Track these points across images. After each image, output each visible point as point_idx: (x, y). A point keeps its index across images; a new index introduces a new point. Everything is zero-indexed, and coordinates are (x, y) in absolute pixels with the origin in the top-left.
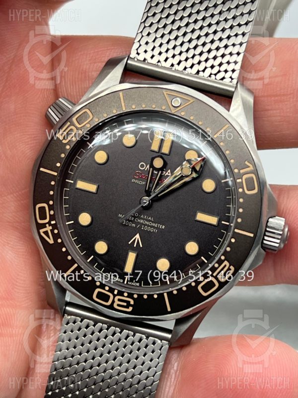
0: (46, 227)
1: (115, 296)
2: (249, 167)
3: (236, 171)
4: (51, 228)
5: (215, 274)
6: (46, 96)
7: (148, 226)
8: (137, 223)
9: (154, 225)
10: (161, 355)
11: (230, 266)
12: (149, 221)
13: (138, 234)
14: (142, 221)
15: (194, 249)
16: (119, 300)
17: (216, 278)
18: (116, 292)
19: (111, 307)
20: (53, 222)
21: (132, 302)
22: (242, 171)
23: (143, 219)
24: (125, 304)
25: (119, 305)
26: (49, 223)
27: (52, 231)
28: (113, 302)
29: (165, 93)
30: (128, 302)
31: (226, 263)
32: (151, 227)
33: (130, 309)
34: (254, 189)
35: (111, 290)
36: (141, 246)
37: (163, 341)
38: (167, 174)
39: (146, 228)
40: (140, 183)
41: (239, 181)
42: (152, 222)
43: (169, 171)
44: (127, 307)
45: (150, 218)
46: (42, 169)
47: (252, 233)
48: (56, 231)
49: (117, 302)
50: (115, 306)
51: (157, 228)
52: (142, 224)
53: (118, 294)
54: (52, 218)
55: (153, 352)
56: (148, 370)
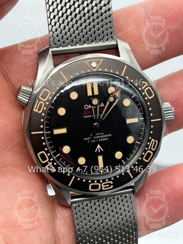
0: (48, 164)
1: (101, 184)
2: (145, 84)
3: (140, 89)
4: (51, 163)
5: (149, 149)
6: (2, 88)
7: (102, 138)
8: (96, 139)
9: (105, 136)
10: (132, 202)
11: (155, 141)
12: (102, 135)
13: (98, 145)
14: (98, 137)
15: (132, 140)
16: (104, 185)
17: (150, 150)
18: (101, 181)
19: (101, 190)
20: (52, 160)
21: (112, 183)
22: (143, 88)
23: (98, 135)
24: (108, 185)
25: (105, 188)
26: (50, 161)
27: (53, 165)
28: (101, 187)
29: (85, 62)
30: (110, 184)
31: (153, 140)
32: (104, 138)
33: (112, 186)
34: (152, 95)
35: (98, 181)
36: (103, 150)
37: (130, 194)
38: (102, 105)
39: (102, 140)
40: (89, 116)
41: (143, 94)
42: (104, 135)
43: (102, 103)
44: (110, 186)
45: (102, 134)
46: (32, 133)
47: (160, 118)
48: (55, 164)
49: (103, 186)
50: (103, 189)
51: (108, 137)
52: (99, 138)
53: (103, 182)
54: (50, 157)
55: (127, 202)
56: (129, 212)
